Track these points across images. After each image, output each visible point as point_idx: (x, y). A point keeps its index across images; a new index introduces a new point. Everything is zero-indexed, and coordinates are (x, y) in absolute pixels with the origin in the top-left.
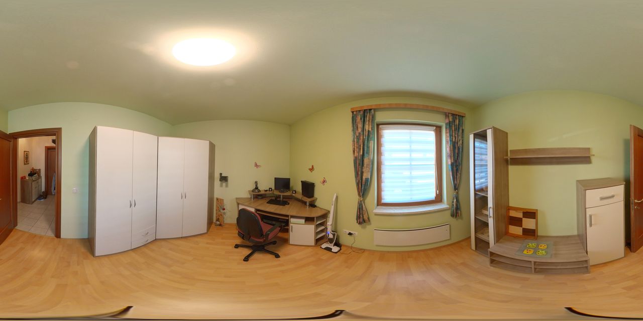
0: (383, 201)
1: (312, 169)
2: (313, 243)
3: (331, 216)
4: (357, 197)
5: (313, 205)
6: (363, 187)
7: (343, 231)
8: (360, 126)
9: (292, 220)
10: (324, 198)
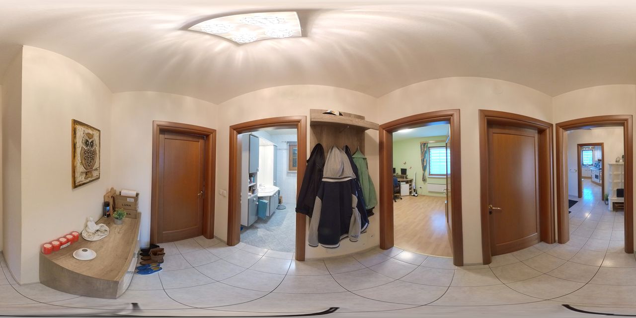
0: (431, 173)
1: (405, 163)
2: (408, 194)
3: (414, 182)
4: (422, 171)
5: (406, 178)
6: (424, 168)
7: (418, 186)
8: (423, 149)
9: (401, 183)
10: (410, 175)
